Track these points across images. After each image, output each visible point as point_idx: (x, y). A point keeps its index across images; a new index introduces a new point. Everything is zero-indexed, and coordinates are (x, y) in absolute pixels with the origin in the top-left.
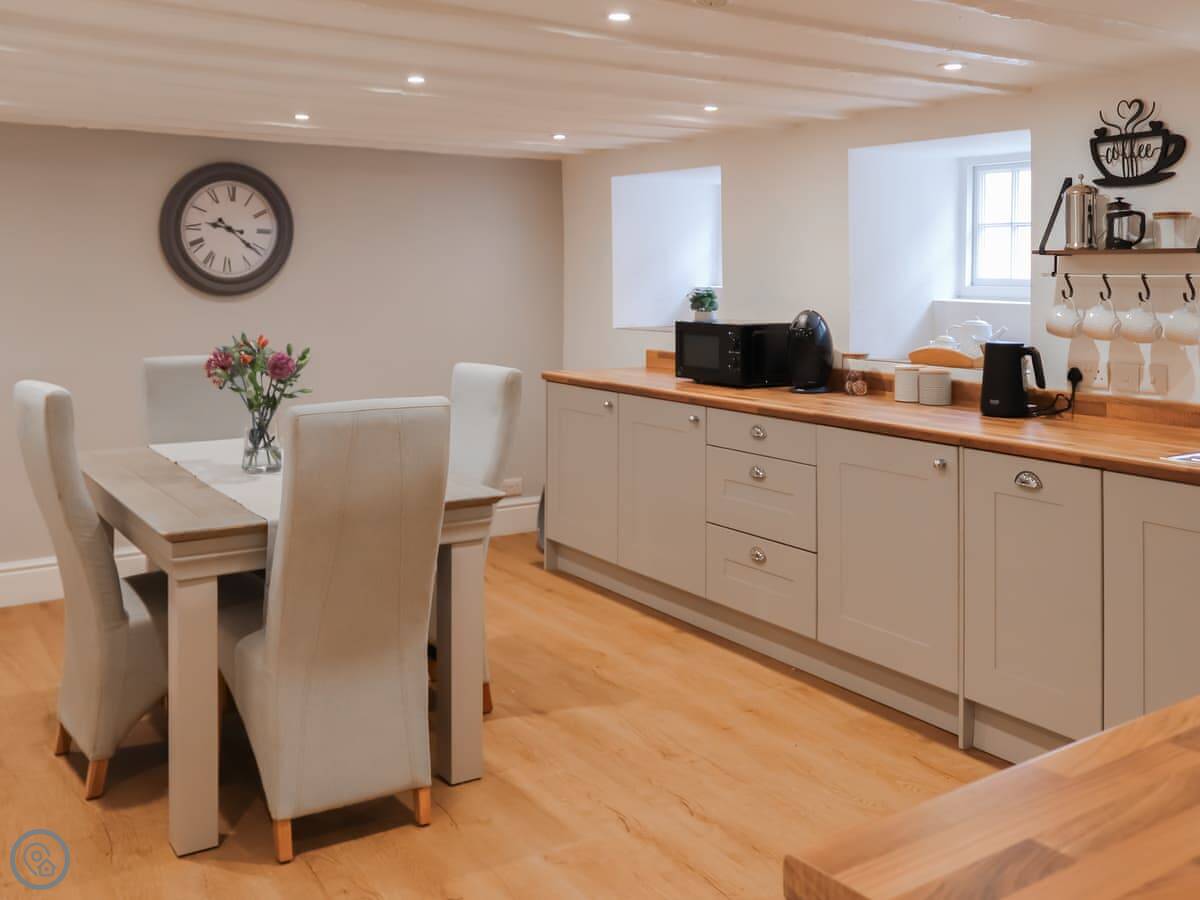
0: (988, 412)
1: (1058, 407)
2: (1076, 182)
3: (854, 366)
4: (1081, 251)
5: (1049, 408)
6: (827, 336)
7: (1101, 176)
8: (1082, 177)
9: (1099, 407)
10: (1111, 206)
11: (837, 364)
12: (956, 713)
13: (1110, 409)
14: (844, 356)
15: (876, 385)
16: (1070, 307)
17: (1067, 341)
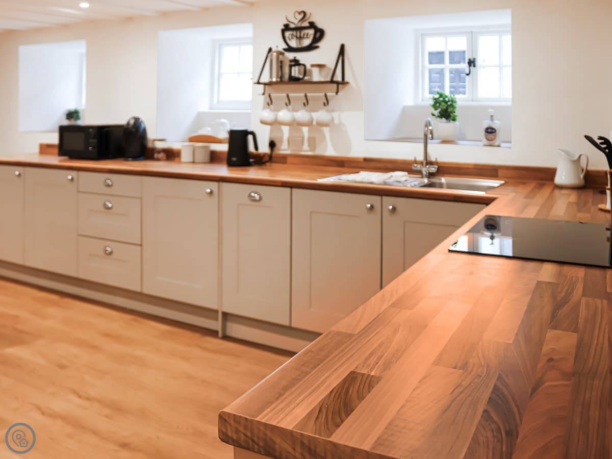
0: (231, 164)
1: (264, 160)
2: (274, 49)
3: (159, 145)
4: (276, 83)
5: (260, 161)
6: (145, 131)
7: (286, 47)
8: (277, 47)
9: (283, 159)
10: (291, 61)
11: (150, 145)
12: (217, 319)
13: (289, 160)
14: (155, 140)
15: (171, 155)
16: (271, 110)
17: (268, 127)
